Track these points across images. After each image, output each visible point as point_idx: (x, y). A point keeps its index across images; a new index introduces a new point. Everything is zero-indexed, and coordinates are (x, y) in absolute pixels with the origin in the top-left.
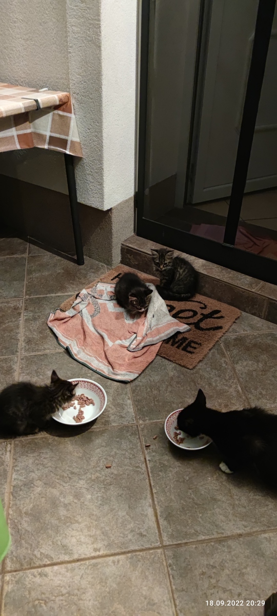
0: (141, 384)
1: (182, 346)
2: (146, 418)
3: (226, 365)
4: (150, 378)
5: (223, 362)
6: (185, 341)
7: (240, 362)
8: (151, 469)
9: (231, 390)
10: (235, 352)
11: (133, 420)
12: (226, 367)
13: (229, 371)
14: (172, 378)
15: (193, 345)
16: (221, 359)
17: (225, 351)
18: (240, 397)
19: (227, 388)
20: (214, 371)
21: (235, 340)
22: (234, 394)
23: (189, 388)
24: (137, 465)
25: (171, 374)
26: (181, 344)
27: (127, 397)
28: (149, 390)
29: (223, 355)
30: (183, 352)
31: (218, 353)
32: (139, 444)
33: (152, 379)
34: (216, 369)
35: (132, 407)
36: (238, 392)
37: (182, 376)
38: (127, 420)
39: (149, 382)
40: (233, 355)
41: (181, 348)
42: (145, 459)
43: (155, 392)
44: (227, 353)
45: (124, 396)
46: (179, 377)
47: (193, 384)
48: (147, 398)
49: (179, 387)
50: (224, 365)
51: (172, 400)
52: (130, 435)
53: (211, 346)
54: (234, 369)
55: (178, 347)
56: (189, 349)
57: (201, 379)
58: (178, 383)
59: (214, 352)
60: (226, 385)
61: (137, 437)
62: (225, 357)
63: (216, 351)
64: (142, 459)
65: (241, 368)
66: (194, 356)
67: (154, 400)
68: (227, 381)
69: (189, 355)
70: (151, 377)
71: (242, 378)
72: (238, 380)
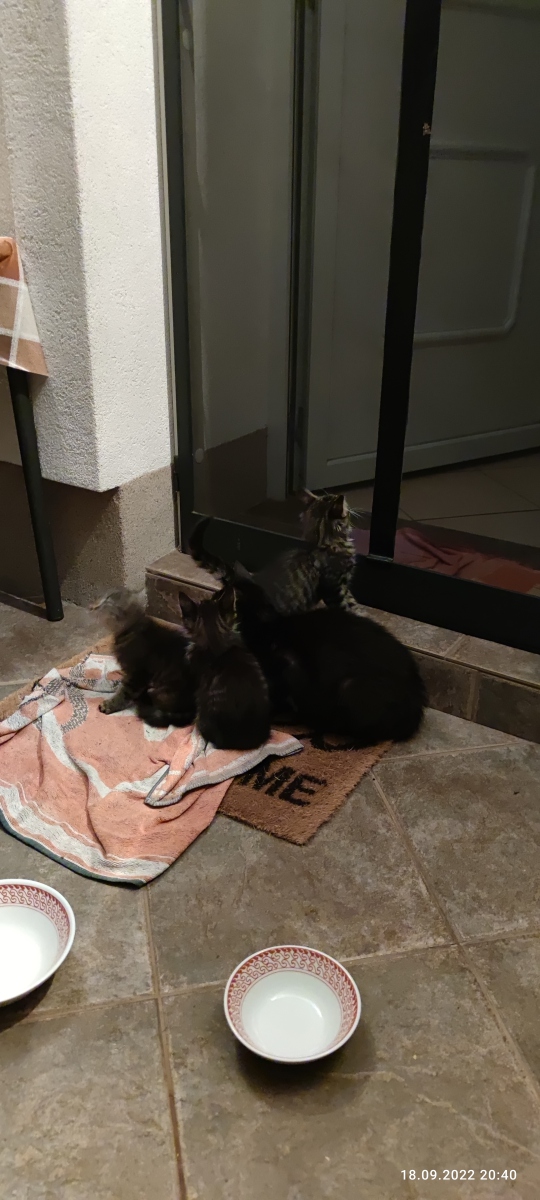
0: (173, 888)
1: (281, 790)
2: (183, 978)
3: (389, 830)
4: (199, 872)
5: (380, 824)
6: (287, 777)
7: (421, 822)
8: (185, 1127)
9: (403, 892)
10: (409, 797)
11: (148, 985)
12: (388, 835)
13: (394, 844)
14: (253, 871)
15: (306, 784)
16: (375, 817)
17: (384, 797)
18: (426, 910)
19: (390, 887)
20: (358, 847)
21: (408, 769)
22: (410, 902)
23: (295, 893)
24: (147, 1117)
25: (252, 858)
26: (279, 784)
27: (136, 924)
28: (194, 902)
29: (381, 808)
30: (283, 804)
31: (368, 803)
32: (158, 1052)
33: (203, 875)
34: (364, 841)
35: (145, 949)
36: (419, 896)
37: (279, 864)
38: (130, 986)
39: (195, 882)
40: (403, 805)
41: (278, 793)
42: (171, 1096)
43: (209, 908)
44: (390, 803)
45: (129, 921)
46: (269, 866)
47: (306, 881)
48: (187, 924)
49: (270, 891)
50: (382, 831)
51: (253, 925)
52: (135, 1029)
53: (350, 785)
54: (407, 839)
55: (270, 792)
56: (297, 795)
57: (327, 868)
58: (268, 880)
59: (357, 801)
60: (389, 881)
61: (155, 1032)
62: (384, 811)
63: (364, 798)
64: (163, 1096)
65: (424, 835)
66: (307, 811)
67: (205, 927)
68: (390, 869)
69: (297, 808)
70: (200, 868)
71: (429, 862)
72: (419, 866)
